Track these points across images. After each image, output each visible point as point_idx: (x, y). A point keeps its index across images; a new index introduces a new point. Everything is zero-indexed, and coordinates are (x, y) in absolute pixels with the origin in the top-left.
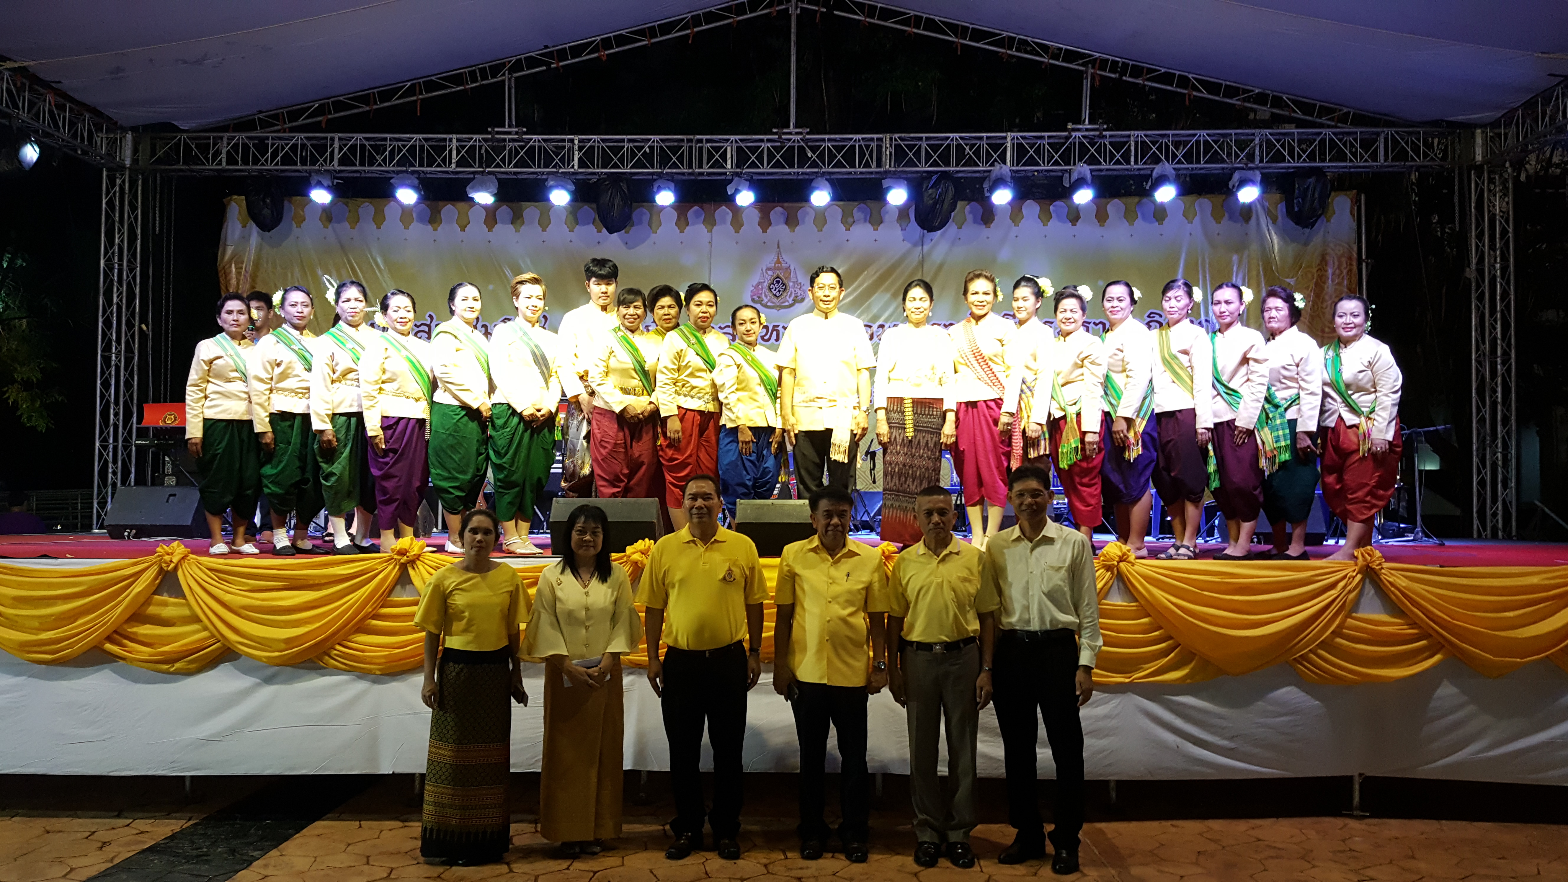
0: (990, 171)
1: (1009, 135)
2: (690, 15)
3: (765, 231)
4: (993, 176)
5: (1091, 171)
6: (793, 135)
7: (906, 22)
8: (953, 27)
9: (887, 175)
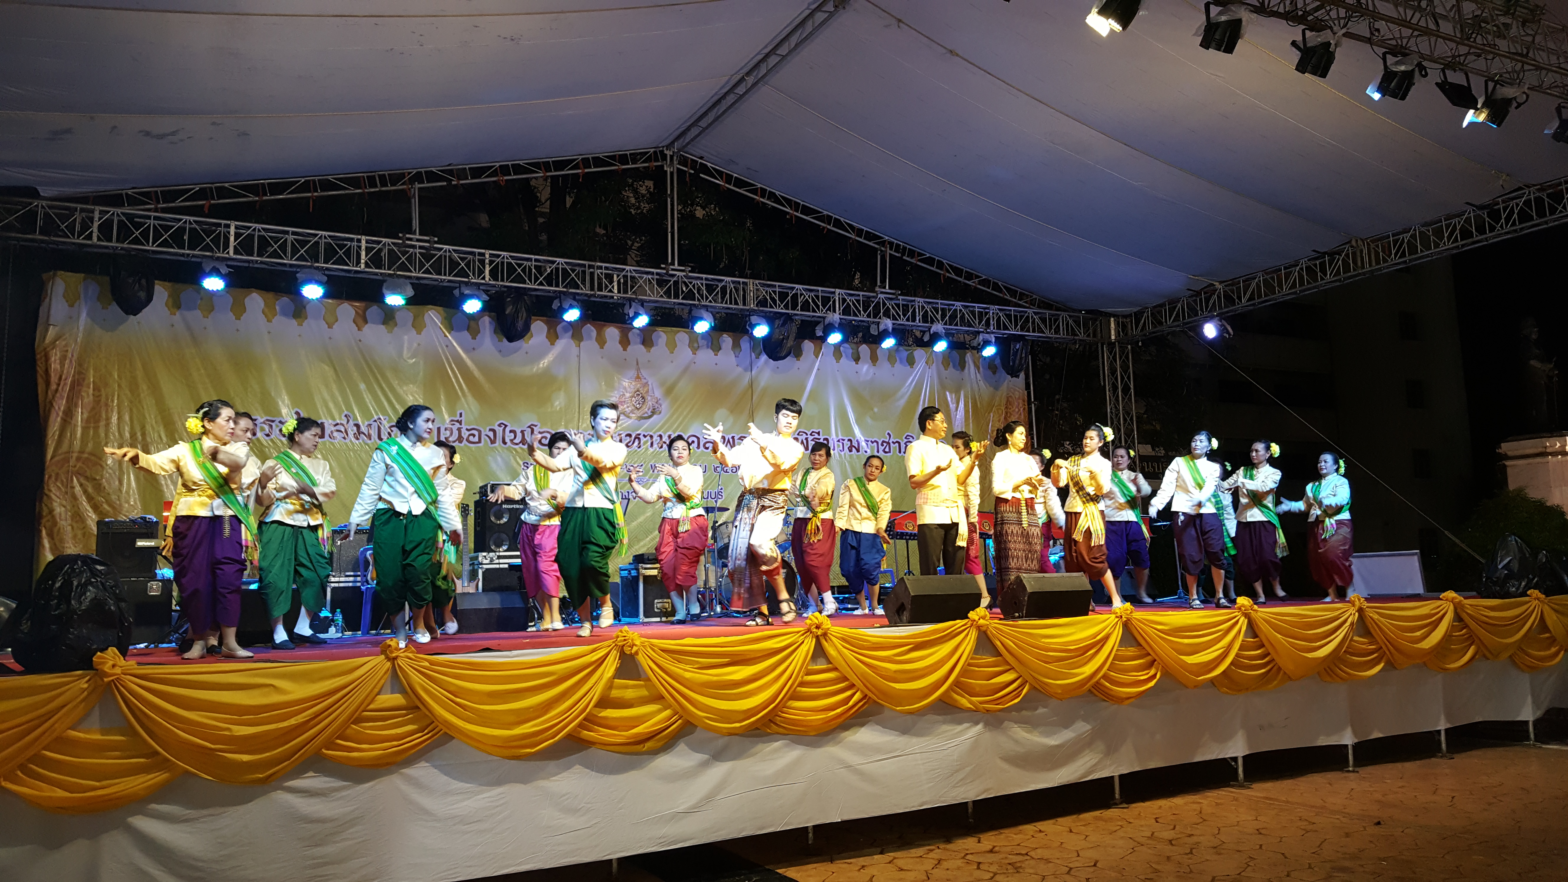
0: (824, 318)
1: (838, 291)
2: (581, 157)
3: (625, 349)
4: (827, 321)
5: (894, 324)
6: (678, 272)
7: (754, 192)
8: (789, 202)
9: (752, 312)
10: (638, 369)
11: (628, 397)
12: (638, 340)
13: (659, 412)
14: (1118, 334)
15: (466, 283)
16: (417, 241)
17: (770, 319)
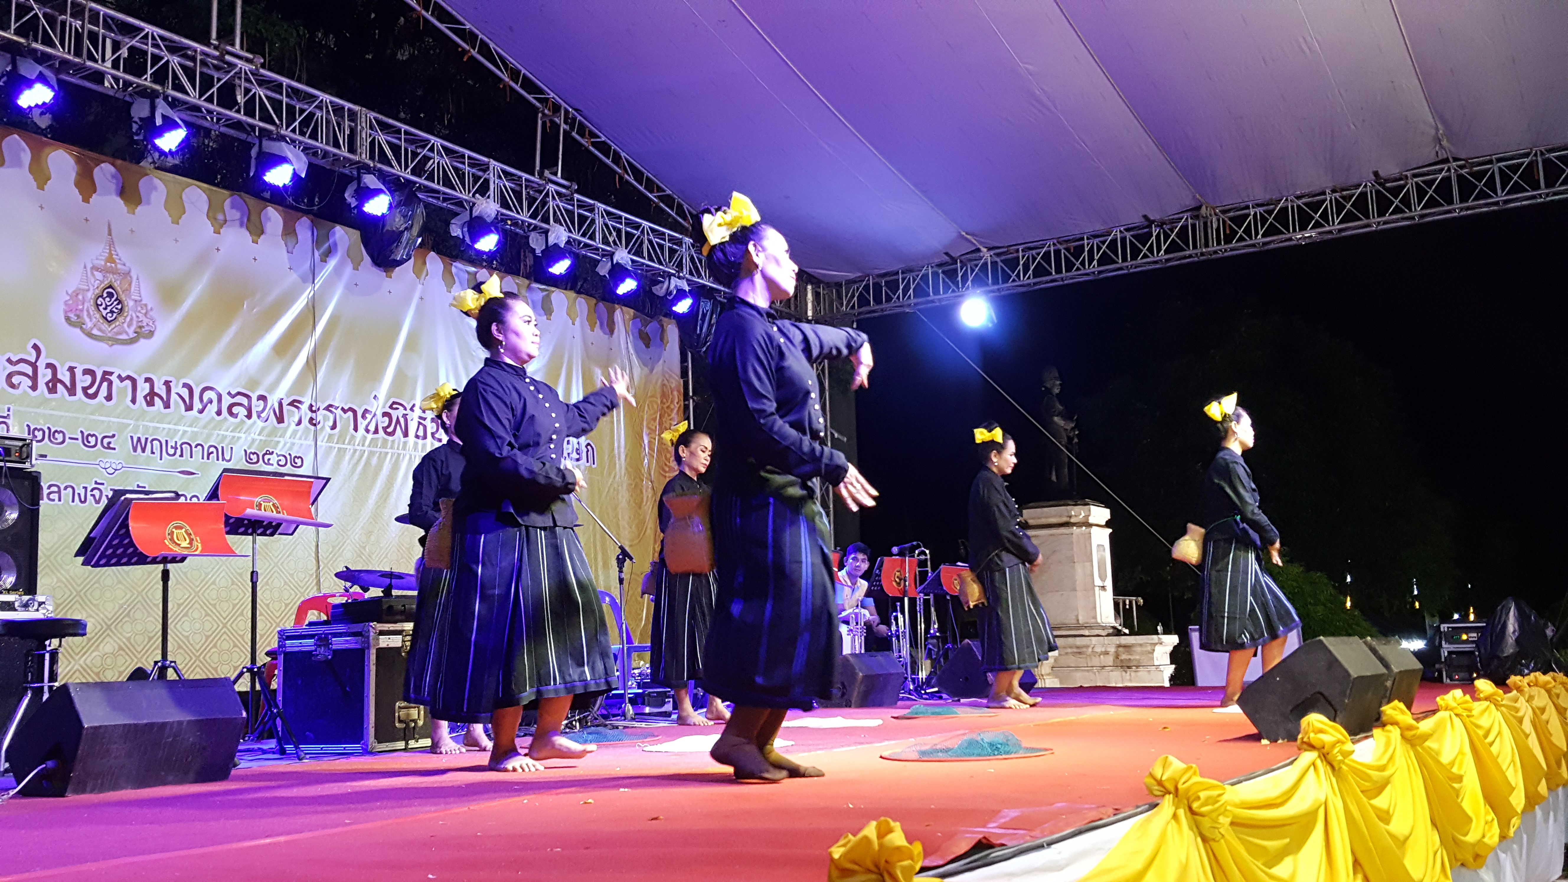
5: (567, 238)
9: (362, 168)
10: (111, 244)
11: (90, 295)
12: (112, 186)
13: (151, 334)
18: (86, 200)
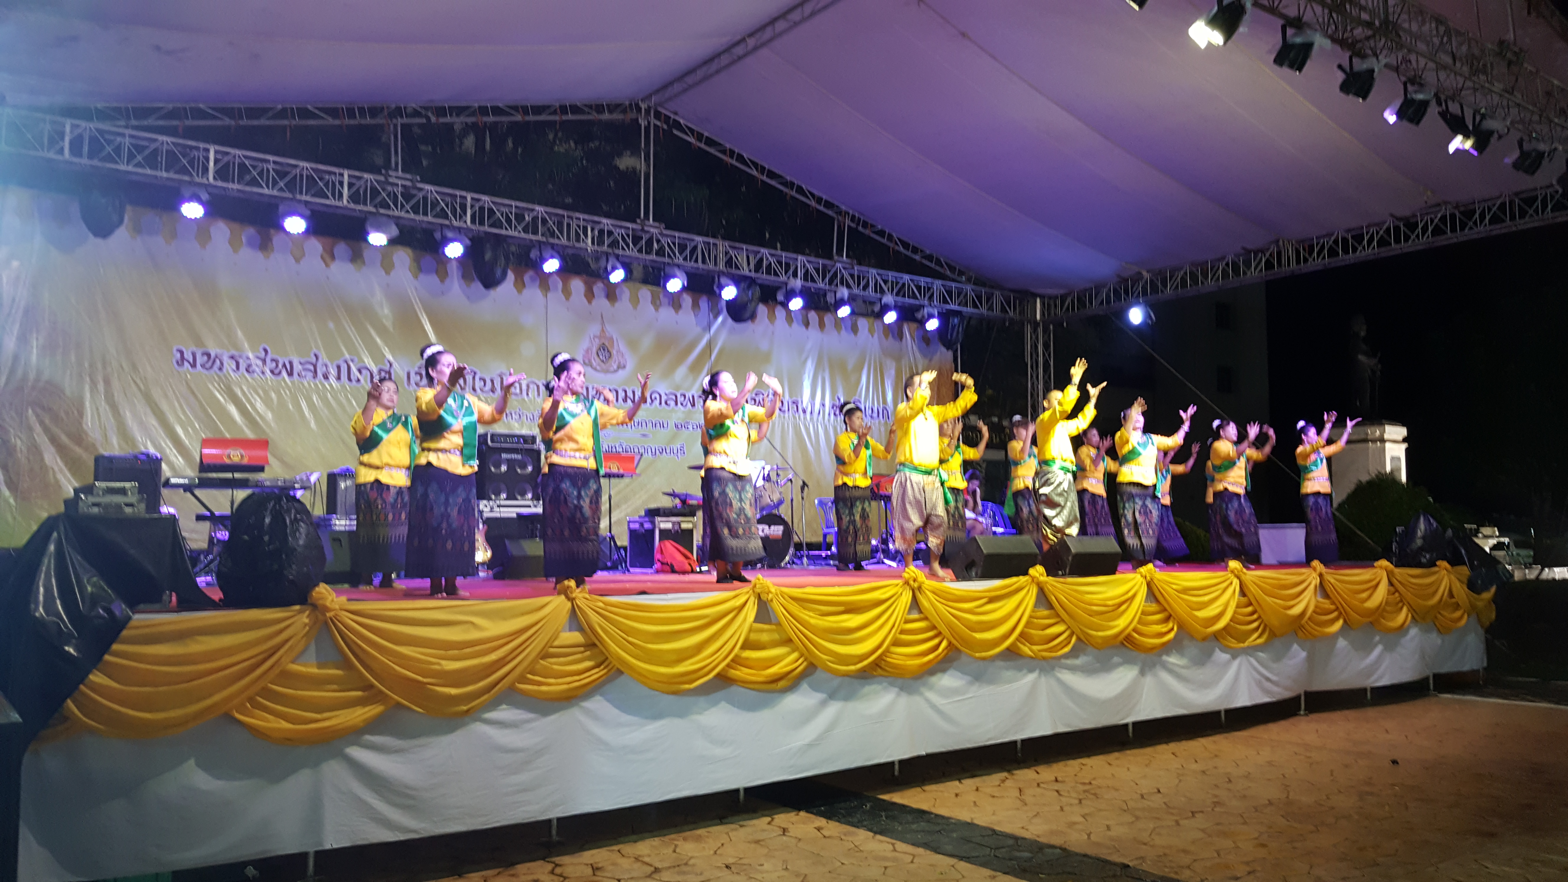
0: (786, 283)
1: (800, 257)
2: (558, 104)
3: (586, 302)
4: (788, 287)
5: (849, 293)
6: (653, 228)
7: (724, 152)
8: (756, 165)
9: (720, 274)
10: (603, 323)
11: (594, 350)
12: (603, 294)
13: (624, 367)
14: (1043, 314)
15: (447, 226)
16: (399, 179)
17: (737, 281)
18: (590, 302)
